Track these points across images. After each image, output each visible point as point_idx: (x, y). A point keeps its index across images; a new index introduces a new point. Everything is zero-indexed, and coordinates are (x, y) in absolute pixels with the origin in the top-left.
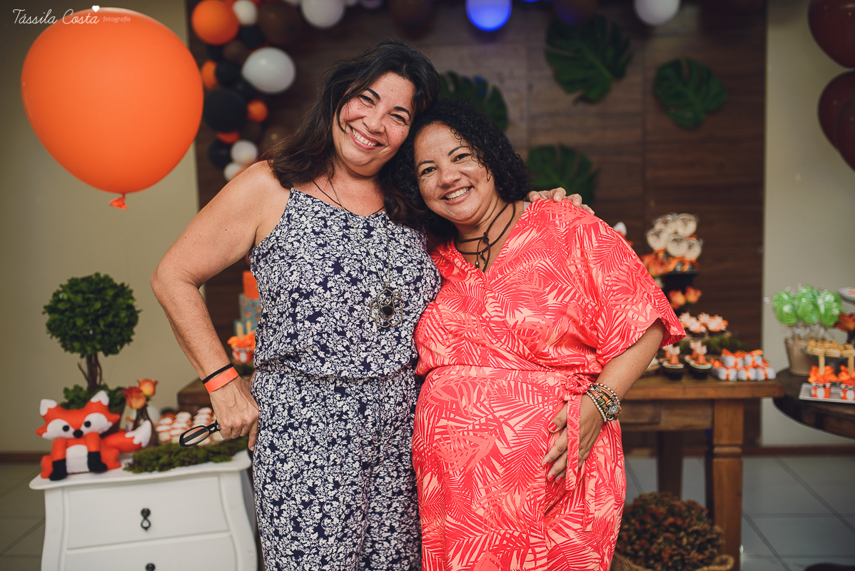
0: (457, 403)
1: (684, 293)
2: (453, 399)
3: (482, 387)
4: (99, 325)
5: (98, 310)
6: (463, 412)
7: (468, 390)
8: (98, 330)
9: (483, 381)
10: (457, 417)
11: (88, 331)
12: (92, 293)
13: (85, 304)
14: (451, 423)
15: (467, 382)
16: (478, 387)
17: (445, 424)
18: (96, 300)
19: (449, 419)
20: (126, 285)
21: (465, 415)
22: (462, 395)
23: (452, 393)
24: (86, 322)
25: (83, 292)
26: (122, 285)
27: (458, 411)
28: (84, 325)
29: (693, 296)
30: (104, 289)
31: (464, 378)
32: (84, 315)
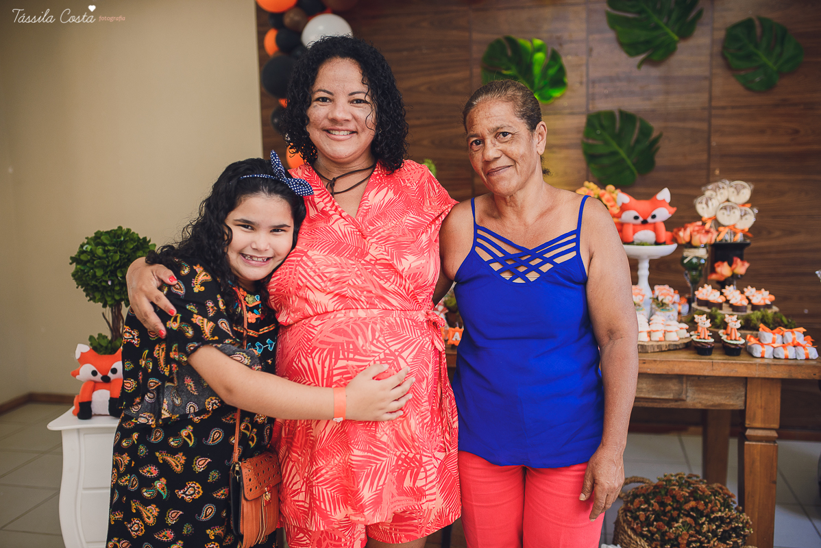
0: (353, 343)
1: (730, 265)
2: (347, 339)
3: (374, 326)
4: (117, 277)
5: (117, 262)
6: (362, 352)
7: (362, 330)
8: (116, 282)
9: (373, 320)
10: (357, 357)
11: (107, 282)
12: (113, 245)
13: (105, 255)
14: (351, 363)
15: (358, 322)
16: (370, 326)
17: (345, 365)
18: (116, 252)
19: (348, 359)
20: (148, 240)
21: (364, 354)
22: (357, 335)
23: (345, 334)
24: (105, 273)
25: (104, 245)
26: (145, 239)
27: (356, 351)
28: (103, 275)
29: (741, 268)
30: (125, 241)
31: (353, 319)
32: (103, 267)
